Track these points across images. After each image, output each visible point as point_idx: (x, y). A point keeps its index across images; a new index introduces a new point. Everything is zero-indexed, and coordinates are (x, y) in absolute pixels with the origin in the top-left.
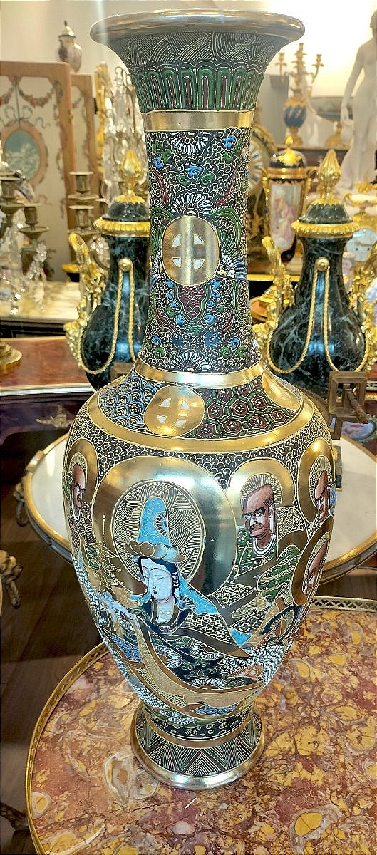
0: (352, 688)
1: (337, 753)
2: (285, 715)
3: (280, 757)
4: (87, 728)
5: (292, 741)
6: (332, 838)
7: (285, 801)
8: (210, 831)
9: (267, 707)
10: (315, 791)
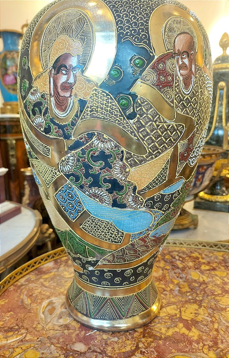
3: (167, 318)
5: (179, 310)
7: (164, 345)
8: (99, 353)
9: (164, 290)
10: (190, 342)
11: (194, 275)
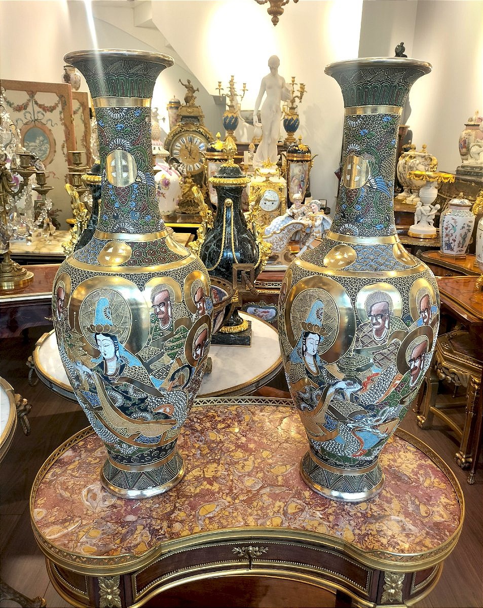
0: (242, 443)
1: (228, 475)
2: (199, 459)
3: (194, 479)
4: (72, 475)
5: (202, 471)
6: (221, 515)
7: (195, 500)
8: (148, 518)
9: (188, 456)
10: (213, 494)
11: (212, 436)
